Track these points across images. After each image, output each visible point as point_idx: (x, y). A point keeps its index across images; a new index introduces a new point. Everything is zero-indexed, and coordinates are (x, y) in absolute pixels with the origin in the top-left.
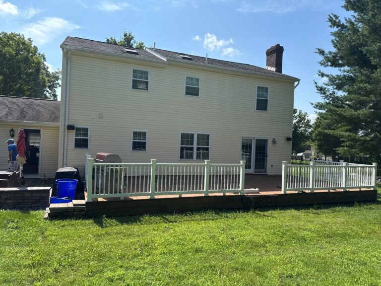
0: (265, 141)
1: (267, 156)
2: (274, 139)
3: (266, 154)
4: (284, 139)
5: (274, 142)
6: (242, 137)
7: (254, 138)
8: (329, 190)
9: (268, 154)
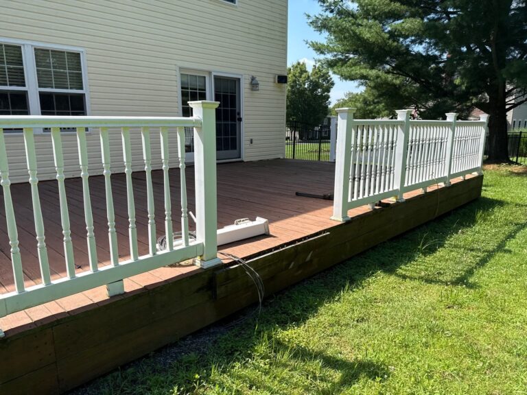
0: (235, 82)
1: (240, 120)
2: (253, 79)
3: (239, 114)
4: (272, 80)
5: (254, 85)
6: (181, 68)
7: (210, 73)
8: (425, 188)
9: (243, 115)
